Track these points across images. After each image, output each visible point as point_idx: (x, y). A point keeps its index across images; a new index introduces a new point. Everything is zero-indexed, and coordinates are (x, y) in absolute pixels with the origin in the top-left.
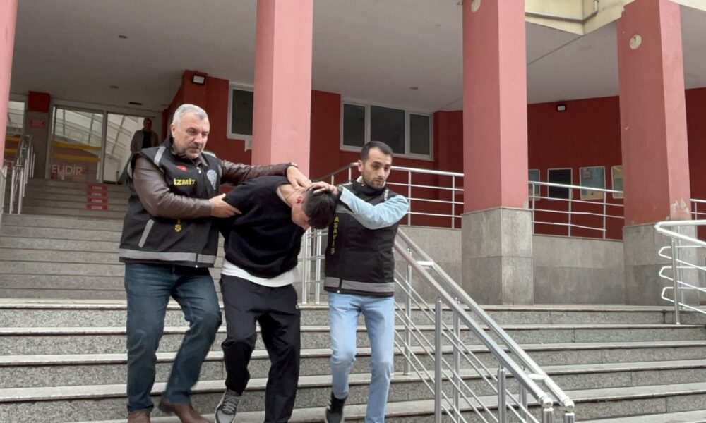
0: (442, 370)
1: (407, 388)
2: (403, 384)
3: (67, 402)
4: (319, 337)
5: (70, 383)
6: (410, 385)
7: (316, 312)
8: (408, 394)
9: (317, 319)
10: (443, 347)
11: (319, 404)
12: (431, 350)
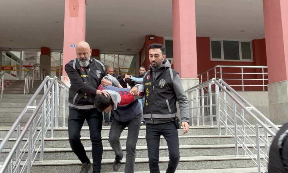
0: (260, 154)
1: (245, 162)
2: (243, 160)
3: (110, 165)
4: (205, 140)
5: (110, 158)
6: (246, 161)
7: (203, 129)
8: (245, 165)
9: (204, 132)
10: (260, 144)
11: (206, 168)
12: (255, 146)
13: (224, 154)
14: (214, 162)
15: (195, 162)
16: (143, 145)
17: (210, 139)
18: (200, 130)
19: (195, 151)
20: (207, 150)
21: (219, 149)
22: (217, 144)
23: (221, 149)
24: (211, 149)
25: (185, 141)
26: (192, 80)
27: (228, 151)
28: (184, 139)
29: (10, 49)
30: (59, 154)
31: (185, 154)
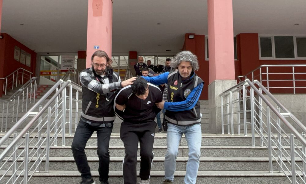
0: (295, 171)
4: (234, 152)
10: (296, 158)
13: (256, 169)
14: (241, 178)
15: (218, 178)
16: (160, 156)
17: (241, 151)
18: (231, 140)
19: (219, 164)
20: (234, 163)
21: (250, 163)
22: (249, 157)
23: (252, 163)
24: (240, 163)
25: (210, 152)
26: (228, 82)
27: (261, 166)
28: (209, 151)
29: (48, 54)
30: (66, 164)
31: (208, 168)
